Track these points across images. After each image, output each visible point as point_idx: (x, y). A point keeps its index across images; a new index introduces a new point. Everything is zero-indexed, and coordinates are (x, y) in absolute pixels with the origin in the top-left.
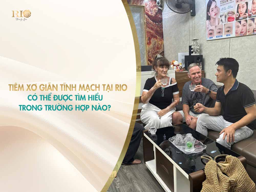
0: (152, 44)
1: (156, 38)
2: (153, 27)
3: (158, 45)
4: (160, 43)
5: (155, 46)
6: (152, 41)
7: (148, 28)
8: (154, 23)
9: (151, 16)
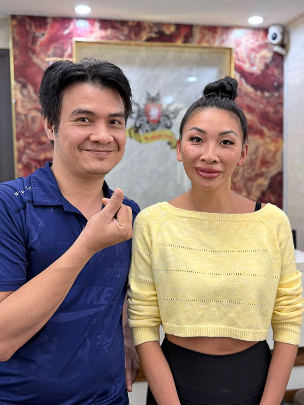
3: (266, 153)
4: (273, 149)
8: (259, 93)
9: (251, 74)
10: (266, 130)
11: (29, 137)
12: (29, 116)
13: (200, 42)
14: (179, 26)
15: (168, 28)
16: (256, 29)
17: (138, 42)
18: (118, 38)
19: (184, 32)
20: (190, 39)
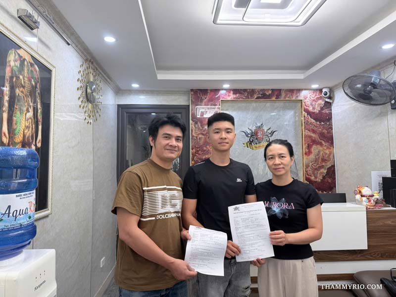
0: (313, 155)
1: (321, 144)
2: (315, 129)
3: (324, 155)
4: (328, 153)
5: (319, 158)
6: (314, 149)
7: (307, 131)
8: (318, 123)
9: (313, 113)
10: (323, 143)
11: (198, 148)
12: (198, 137)
13: (285, 97)
14: (273, 90)
15: (268, 92)
16: (315, 90)
17: (252, 100)
18: (242, 98)
19: (276, 93)
20: (280, 97)
